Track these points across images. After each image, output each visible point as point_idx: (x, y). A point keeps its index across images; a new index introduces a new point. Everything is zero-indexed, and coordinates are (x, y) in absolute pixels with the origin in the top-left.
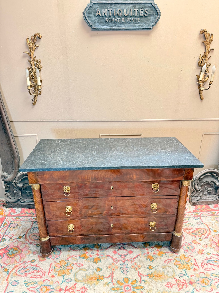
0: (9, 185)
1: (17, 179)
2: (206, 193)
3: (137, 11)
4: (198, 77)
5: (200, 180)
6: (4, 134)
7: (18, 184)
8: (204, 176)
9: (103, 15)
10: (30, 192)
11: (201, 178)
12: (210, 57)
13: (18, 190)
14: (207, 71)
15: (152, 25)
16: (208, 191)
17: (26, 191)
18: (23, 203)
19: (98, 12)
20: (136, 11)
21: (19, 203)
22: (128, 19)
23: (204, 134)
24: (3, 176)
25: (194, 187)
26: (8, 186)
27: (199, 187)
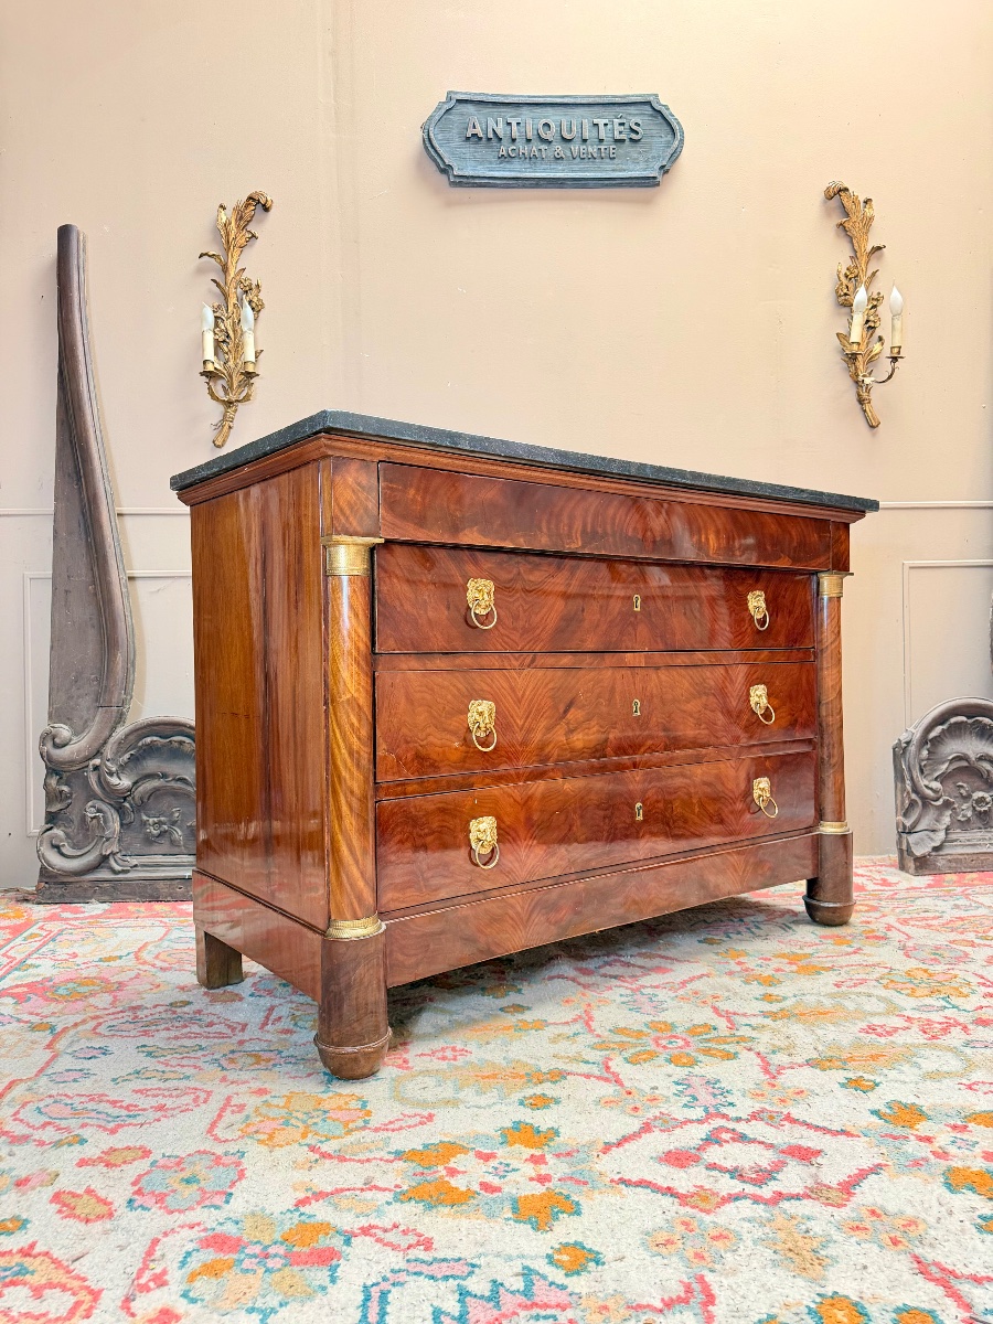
0: (69, 786)
1: (108, 751)
2: (969, 814)
3: (606, 125)
4: (843, 338)
5: (929, 746)
6: (84, 552)
7: (111, 774)
8: (945, 727)
9: (491, 135)
10: (162, 819)
11: (933, 734)
12: (874, 274)
13: (104, 807)
14: (871, 318)
15: (657, 167)
16: (974, 808)
17: (145, 818)
18: (121, 876)
19: (474, 127)
20: (601, 127)
21: (104, 874)
22: (576, 147)
23: (906, 569)
24: (49, 738)
25: (908, 782)
26: (65, 788)
27: (930, 781)
